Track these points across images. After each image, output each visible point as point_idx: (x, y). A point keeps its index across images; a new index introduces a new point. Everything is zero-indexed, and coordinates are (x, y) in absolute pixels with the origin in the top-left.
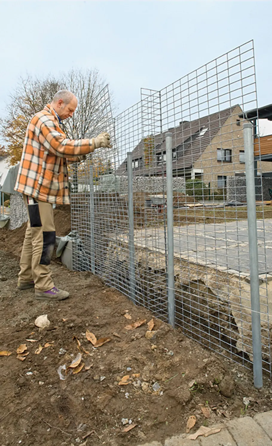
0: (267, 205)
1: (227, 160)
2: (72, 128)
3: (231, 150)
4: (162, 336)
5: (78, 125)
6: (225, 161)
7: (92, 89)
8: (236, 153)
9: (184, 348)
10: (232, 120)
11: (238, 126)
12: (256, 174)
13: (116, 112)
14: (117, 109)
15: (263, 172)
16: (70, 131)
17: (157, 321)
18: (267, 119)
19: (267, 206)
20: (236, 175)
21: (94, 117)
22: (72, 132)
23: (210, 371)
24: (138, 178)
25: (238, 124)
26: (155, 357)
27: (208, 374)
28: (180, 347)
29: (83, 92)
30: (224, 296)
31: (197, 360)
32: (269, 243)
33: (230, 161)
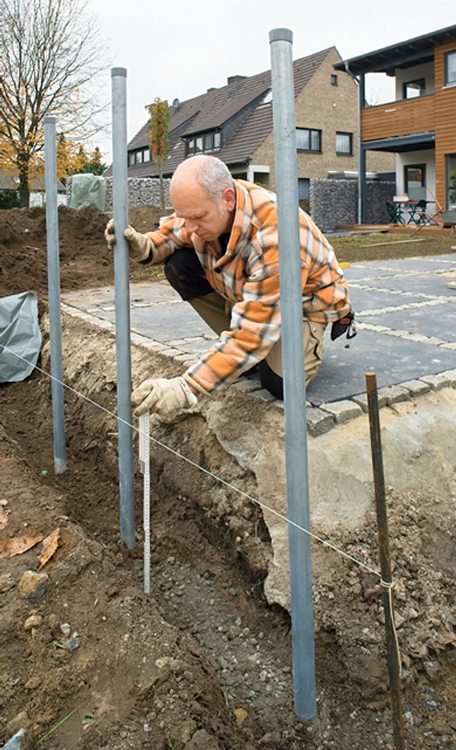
0: (383, 232)
1: (313, 148)
2: (17, 83)
3: (320, 131)
4: (67, 584)
5: (28, 77)
6: (309, 151)
7: (56, 11)
8: (329, 135)
9: (114, 622)
10: (322, 76)
11: (335, 87)
12: (365, 175)
13: (104, 54)
14: (105, 48)
15: (379, 172)
16: (12, 88)
17: (68, 532)
18: (384, 74)
19: (382, 235)
20: (330, 176)
21: (61, 63)
22: (18, 92)
23: (159, 712)
24: (141, 181)
25: (335, 84)
26: (30, 654)
27: (152, 722)
28: (102, 621)
29: (39, 15)
30: (247, 455)
31: (140, 660)
32: (370, 315)
33: (320, 152)
